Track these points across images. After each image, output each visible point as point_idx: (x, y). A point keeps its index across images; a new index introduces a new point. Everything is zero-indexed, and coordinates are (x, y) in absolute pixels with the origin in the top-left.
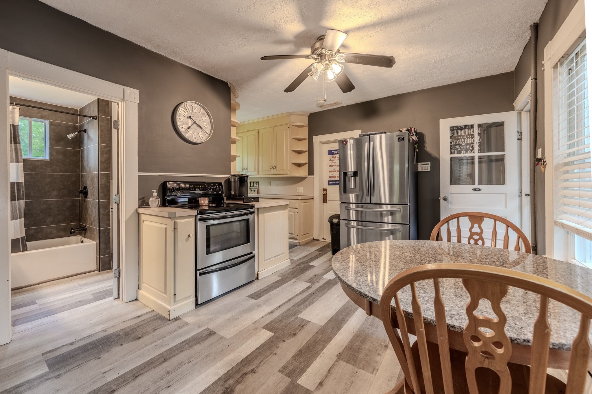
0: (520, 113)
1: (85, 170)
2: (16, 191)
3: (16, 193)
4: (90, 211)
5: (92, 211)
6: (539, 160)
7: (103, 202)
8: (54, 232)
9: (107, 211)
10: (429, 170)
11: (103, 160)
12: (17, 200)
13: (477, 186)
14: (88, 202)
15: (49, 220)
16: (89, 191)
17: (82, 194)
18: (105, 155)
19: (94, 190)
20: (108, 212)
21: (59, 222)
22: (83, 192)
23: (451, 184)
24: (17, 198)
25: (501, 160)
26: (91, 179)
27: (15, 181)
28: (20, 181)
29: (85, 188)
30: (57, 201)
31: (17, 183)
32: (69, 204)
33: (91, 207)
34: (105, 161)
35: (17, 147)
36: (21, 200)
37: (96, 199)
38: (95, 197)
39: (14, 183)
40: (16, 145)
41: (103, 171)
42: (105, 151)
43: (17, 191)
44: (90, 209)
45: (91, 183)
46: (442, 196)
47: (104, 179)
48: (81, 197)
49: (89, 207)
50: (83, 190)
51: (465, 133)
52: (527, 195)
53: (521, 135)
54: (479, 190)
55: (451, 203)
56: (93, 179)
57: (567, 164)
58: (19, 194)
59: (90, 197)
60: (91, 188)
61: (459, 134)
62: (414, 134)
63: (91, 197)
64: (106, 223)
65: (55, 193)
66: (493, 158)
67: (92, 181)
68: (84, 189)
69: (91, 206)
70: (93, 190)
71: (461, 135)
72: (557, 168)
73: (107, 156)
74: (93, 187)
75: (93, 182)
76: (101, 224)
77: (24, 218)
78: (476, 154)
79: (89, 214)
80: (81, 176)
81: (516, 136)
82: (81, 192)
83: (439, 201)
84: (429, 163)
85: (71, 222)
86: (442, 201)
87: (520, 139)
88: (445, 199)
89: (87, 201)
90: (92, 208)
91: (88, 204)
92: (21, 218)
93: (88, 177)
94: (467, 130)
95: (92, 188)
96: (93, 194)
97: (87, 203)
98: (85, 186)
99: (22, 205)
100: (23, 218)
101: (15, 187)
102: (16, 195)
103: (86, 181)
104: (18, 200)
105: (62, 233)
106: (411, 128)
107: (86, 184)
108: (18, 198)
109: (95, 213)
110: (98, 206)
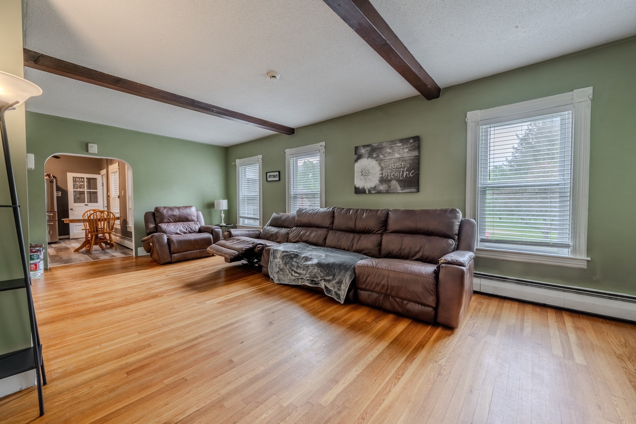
0: (102, 176)
6: (108, 196)
10: (60, 195)
13: (86, 203)
23: (74, 203)
25: (96, 193)
46: (70, 208)
51: (79, 180)
52: (106, 207)
53: (103, 184)
54: (88, 205)
55: (75, 211)
57: (115, 198)
61: (77, 180)
62: (52, 177)
66: (91, 192)
71: (78, 181)
72: (113, 198)
78: (86, 190)
81: (101, 185)
83: (68, 211)
84: (60, 192)
86: (70, 211)
87: (103, 186)
88: (71, 209)
94: (80, 179)
106: (50, 174)
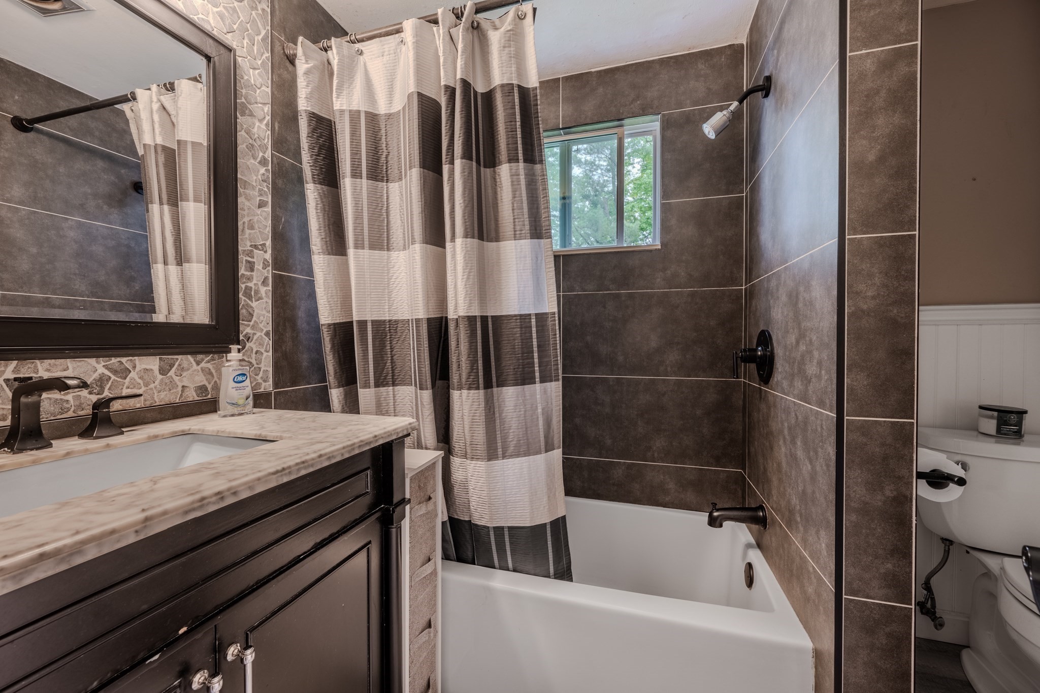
1: (763, 264)
2: (535, 349)
3: (536, 355)
4: (783, 449)
5: (793, 457)
7: (864, 429)
8: (671, 486)
9: (889, 491)
11: (871, 157)
12: (537, 380)
14: (775, 406)
15: (659, 443)
16: (779, 352)
17: (753, 366)
18: (881, 121)
19: (810, 352)
20: (895, 499)
21: (682, 456)
22: (756, 356)
24: (537, 374)
26: (790, 296)
27: (532, 311)
28: (546, 310)
29: (765, 339)
30: (679, 383)
31: (536, 315)
32: (711, 397)
33: (786, 432)
34: (881, 159)
35: (534, 175)
36: (551, 381)
37: (821, 404)
38: (811, 388)
39: (530, 315)
40: (532, 169)
41: (868, 225)
42: (883, 93)
43: (539, 346)
44: (781, 442)
45: (791, 314)
47: (870, 276)
48: (748, 377)
49: (781, 431)
50: (756, 350)
56: (802, 289)
58: (546, 360)
59: (785, 384)
60: (792, 339)
63: (791, 385)
64: (882, 571)
65: (673, 356)
67: (796, 304)
68: (758, 346)
69: (790, 429)
70: (803, 348)
73: (897, 119)
74: (802, 336)
75: (800, 305)
76: (852, 571)
77: (561, 450)
79: (779, 465)
80: (751, 294)
82: (749, 357)
85: (718, 462)
89: (771, 398)
90: (793, 442)
91: (772, 414)
92: (554, 449)
93: (778, 286)
95: (798, 343)
96: (802, 372)
97: (769, 408)
98: (763, 332)
99: (554, 401)
100: (559, 448)
101: (531, 332)
102: (536, 361)
103: (768, 309)
104: (543, 381)
105: (690, 496)
107: (768, 322)
108: (540, 372)
109: (813, 477)
110: (831, 450)
